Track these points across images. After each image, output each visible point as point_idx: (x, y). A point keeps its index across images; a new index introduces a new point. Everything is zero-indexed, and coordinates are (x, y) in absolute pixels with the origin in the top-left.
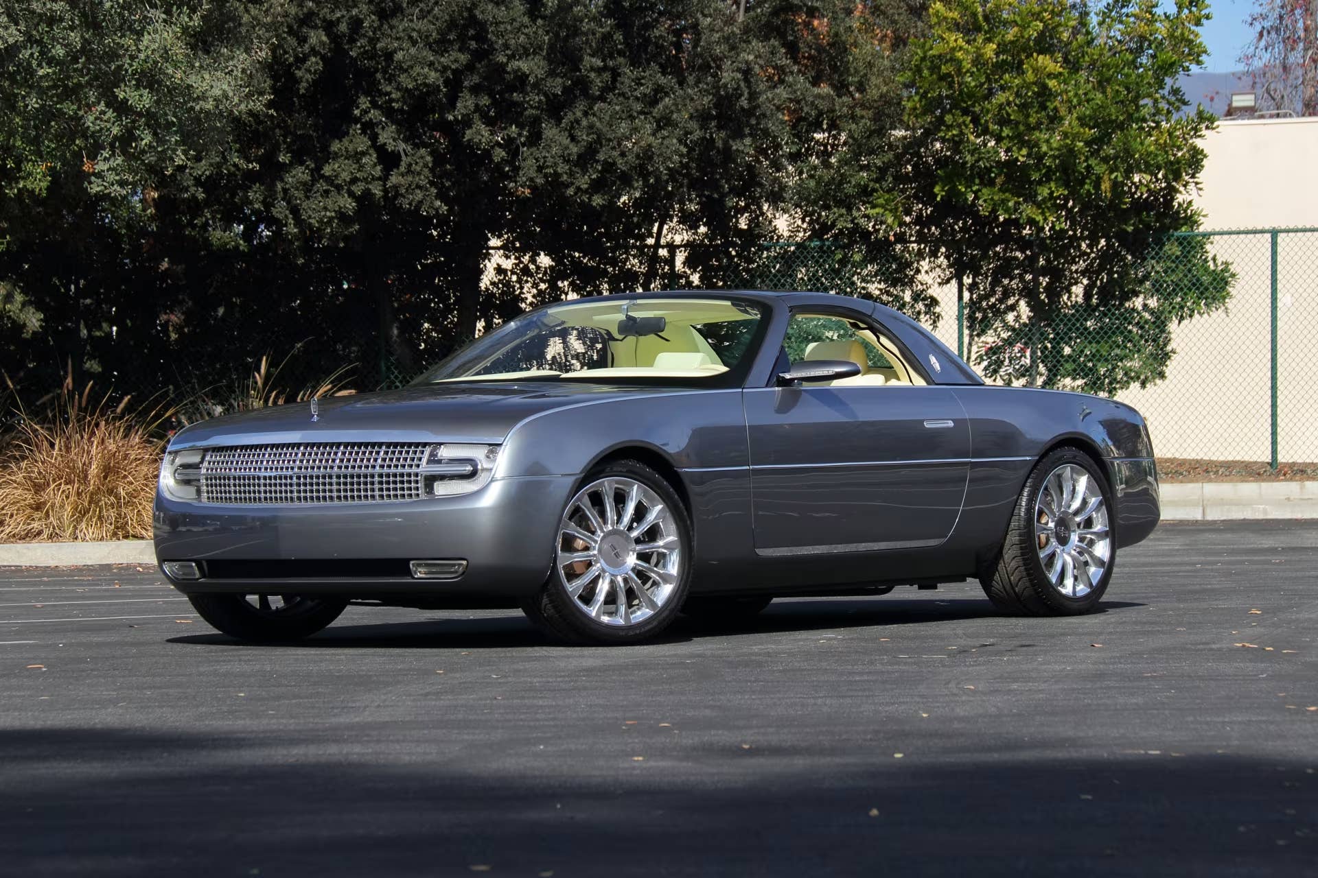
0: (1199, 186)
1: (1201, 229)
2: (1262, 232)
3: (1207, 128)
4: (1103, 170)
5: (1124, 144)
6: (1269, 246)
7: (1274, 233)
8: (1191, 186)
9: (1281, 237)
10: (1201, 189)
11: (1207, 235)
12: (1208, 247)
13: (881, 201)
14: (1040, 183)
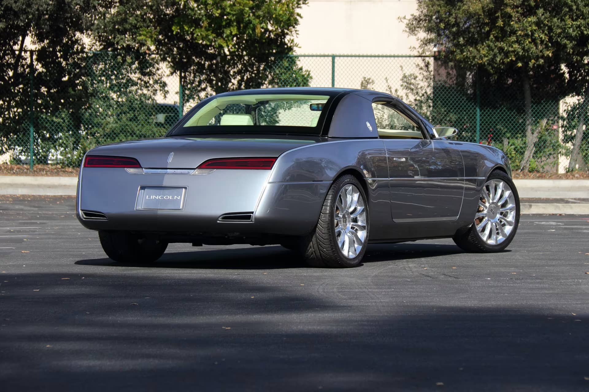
0: (297, 32)
1: (294, 54)
2: (328, 56)
3: (303, 3)
4: (257, 22)
5: (268, 9)
6: (331, 63)
7: (334, 57)
8: (294, 33)
9: (337, 59)
10: (298, 34)
11: (297, 57)
12: (298, 62)
13: (144, 33)
14: (225, 27)
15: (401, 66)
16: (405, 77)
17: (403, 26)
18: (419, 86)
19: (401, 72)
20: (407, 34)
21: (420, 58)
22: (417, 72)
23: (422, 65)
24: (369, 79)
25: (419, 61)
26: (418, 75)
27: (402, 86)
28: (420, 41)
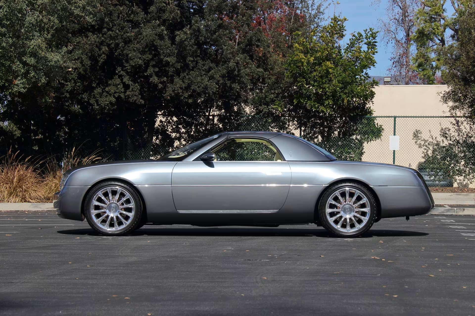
1: (373, 115)
2: (391, 117)
3: (376, 85)
4: (345, 97)
5: (351, 89)
6: (393, 121)
7: (395, 117)
8: (371, 103)
9: (397, 119)
10: (373, 103)
11: (375, 117)
12: (375, 121)
13: (277, 103)
14: (325, 100)
15: (440, 123)
16: (442, 129)
17: (439, 98)
18: (452, 135)
19: (440, 127)
20: (442, 103)
21: (452, 118)
22: (451, 127)
23: (454, 122)
24: (419, 131)
25: (452, 120)
26: (451, 128)
27: (440, 135)
28: (449, 107)
